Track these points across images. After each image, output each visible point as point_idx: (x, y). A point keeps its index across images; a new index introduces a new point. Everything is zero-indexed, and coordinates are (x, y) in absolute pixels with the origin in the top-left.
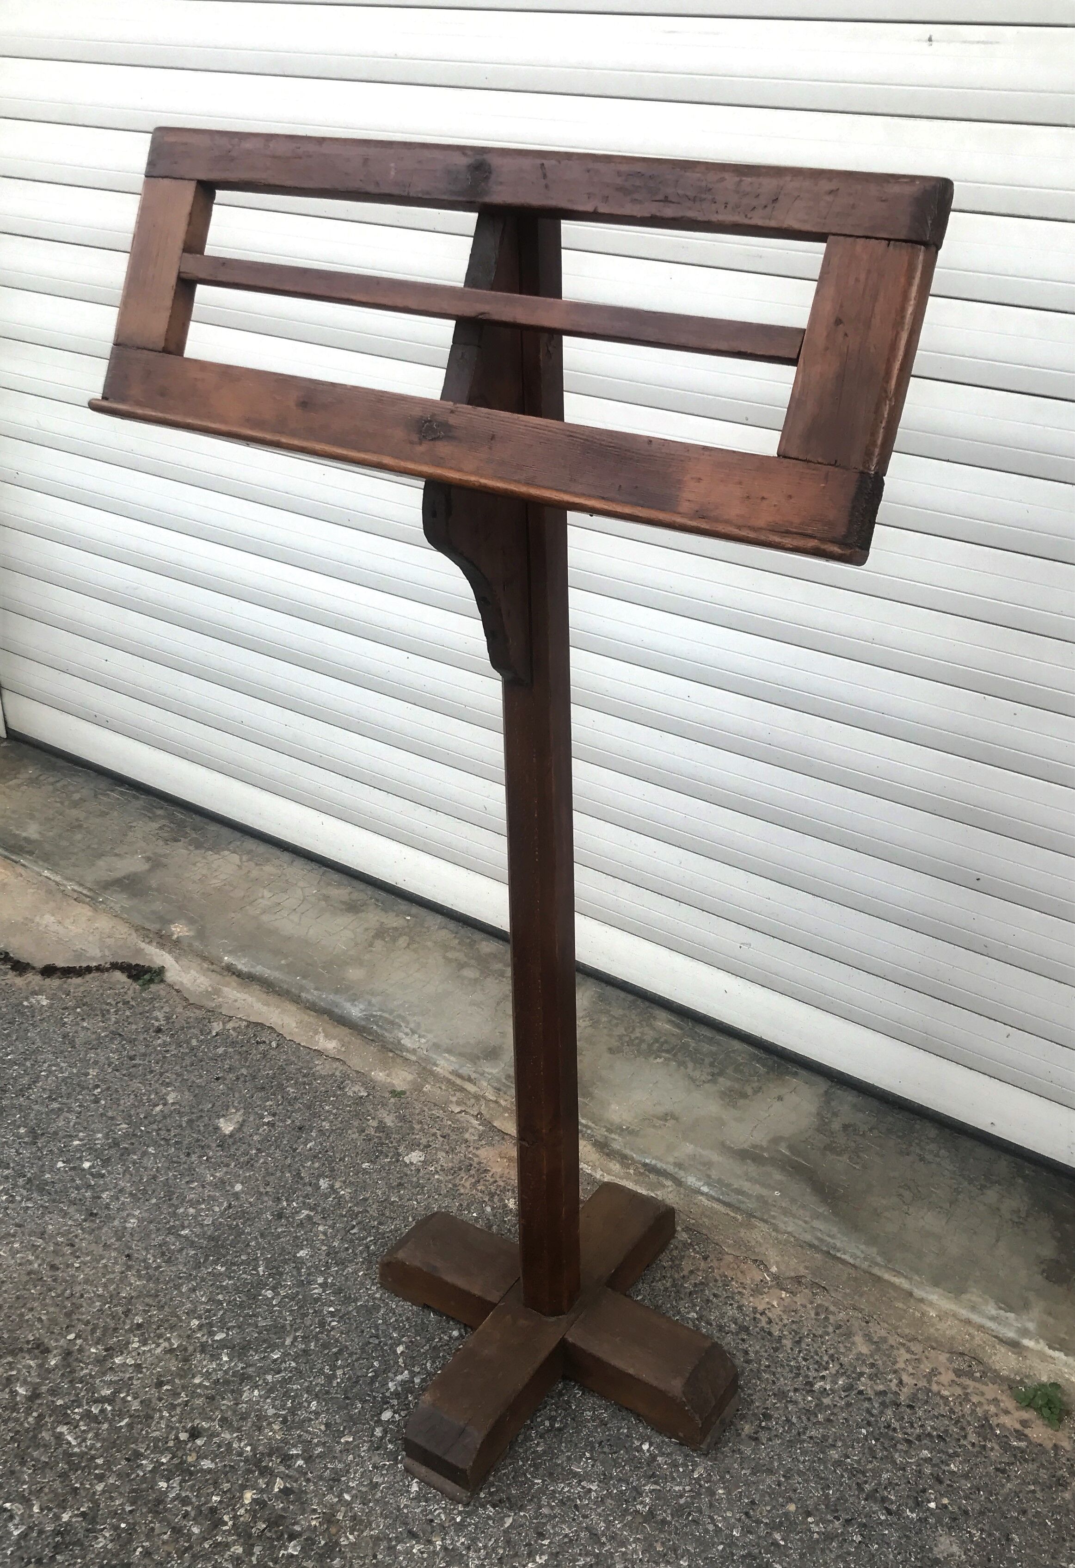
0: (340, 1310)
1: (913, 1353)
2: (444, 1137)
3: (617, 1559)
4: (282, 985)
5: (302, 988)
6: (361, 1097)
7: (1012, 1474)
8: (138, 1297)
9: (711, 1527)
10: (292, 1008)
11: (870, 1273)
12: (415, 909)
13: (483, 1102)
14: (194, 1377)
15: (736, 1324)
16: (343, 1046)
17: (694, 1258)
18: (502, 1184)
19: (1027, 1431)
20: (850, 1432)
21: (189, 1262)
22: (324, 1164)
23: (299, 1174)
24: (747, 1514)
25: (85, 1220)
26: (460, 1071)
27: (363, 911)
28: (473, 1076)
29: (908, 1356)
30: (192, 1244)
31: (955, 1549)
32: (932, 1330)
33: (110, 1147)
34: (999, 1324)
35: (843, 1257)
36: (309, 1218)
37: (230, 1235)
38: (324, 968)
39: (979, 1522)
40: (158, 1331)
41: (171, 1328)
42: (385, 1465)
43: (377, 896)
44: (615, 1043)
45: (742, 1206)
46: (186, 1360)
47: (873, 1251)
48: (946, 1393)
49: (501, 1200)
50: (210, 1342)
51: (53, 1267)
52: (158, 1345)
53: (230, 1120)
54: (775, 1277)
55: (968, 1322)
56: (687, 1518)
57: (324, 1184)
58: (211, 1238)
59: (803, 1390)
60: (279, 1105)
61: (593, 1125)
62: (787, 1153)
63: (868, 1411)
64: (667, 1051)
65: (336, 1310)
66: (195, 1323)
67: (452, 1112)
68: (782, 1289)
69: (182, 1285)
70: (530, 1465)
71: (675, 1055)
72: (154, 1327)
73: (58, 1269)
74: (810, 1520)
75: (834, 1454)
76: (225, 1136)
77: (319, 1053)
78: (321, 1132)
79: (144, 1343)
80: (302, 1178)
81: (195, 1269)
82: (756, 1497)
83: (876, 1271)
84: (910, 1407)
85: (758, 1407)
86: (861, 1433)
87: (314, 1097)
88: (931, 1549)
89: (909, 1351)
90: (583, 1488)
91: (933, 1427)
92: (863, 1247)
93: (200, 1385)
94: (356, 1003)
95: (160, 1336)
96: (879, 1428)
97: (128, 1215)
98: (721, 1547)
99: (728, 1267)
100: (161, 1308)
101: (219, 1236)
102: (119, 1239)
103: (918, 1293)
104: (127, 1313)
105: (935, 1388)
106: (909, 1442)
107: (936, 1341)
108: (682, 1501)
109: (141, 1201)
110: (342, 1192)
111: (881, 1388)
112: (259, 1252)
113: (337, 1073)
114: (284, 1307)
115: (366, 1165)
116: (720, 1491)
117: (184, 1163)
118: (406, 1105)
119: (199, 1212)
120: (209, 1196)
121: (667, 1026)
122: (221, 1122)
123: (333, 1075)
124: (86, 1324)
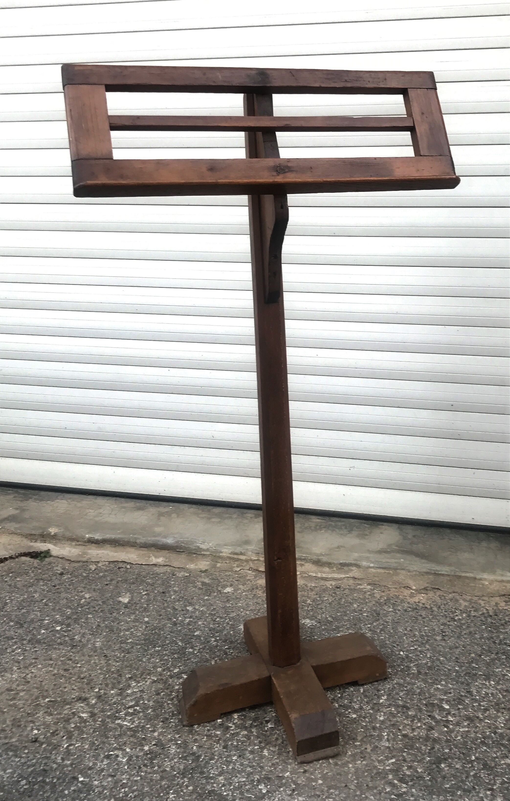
2: (237, 580)
4: (125, 541)
5: (136, 539)
6: (187, 576)
8: (122, 669)
9: (446, 670)
11: (456, 576)
12: (172, 504)
13: (251, 562)
15: (410, 608)
16: (166, 559)
17: (379, 593)
20: (479, 628)
21: (140, 650)
22: (185, 602)
23: (174, 608)
25: (71, 649)
26: (235, 552)
27: (146, 509)
28: (243, 552)
29: (484, 602)
30: (137, 644)
32: (489, 590)
33: (67, 619)
35: (442, 573)
40: (142, 677)
41: (149, 674)
43: (149, 502)
45: (392, 567)
46: (165, 682)
47: (453, 567)
50: (173, 674)
51: (66, 670)
52: (146, 681)
53: (125, 597)
54: (416, 590)
56: (435, 670)
57: (190, 608)
58: (145, 640)
59: (452, 621)
60: (147, 587)
62: (397, 548)
63: (481, 620)
64: (324, 528)
65: (229, 647)
67: (236, 571)
68: (422, 593)
69: (142, 659)
71: (328, 528)
72: (139, 676)
73: (69, 670)
74: (482, 657)
76: (126, 603)
77: (155, 565)
78: (175, 592)
79: (138, 682)
80: (177, 609)
81: (144, 652)
82: (457, 656)
83: (458, 574)
84: (496, 615)
85: (438, 630)
86: (483, 627)
87: (163, 581)
92: (448, 568)
94: (167, 538)
95: (145, 678)
96: (489, 624)
97: (94, 642)
98: (455, 674)
99: (395, 592)
100: (137, 669)
101: (149, 638)
102: (95, 652)
104: (120, 675)
107: (493, 593)
108: (429, 665)
109: (98, 635)
110: (202, 609)
112: (174, 638)
113: (169, 570)
114: (201, 653)
115: (206, 598)
116: (442, 658)
117: (111, 617)
118: (212, 574)
119: (132, 632)
120: (133, 626)
121: (318, 520)
122: (121, 599)
123: (167, 572)
124: (101, 684)
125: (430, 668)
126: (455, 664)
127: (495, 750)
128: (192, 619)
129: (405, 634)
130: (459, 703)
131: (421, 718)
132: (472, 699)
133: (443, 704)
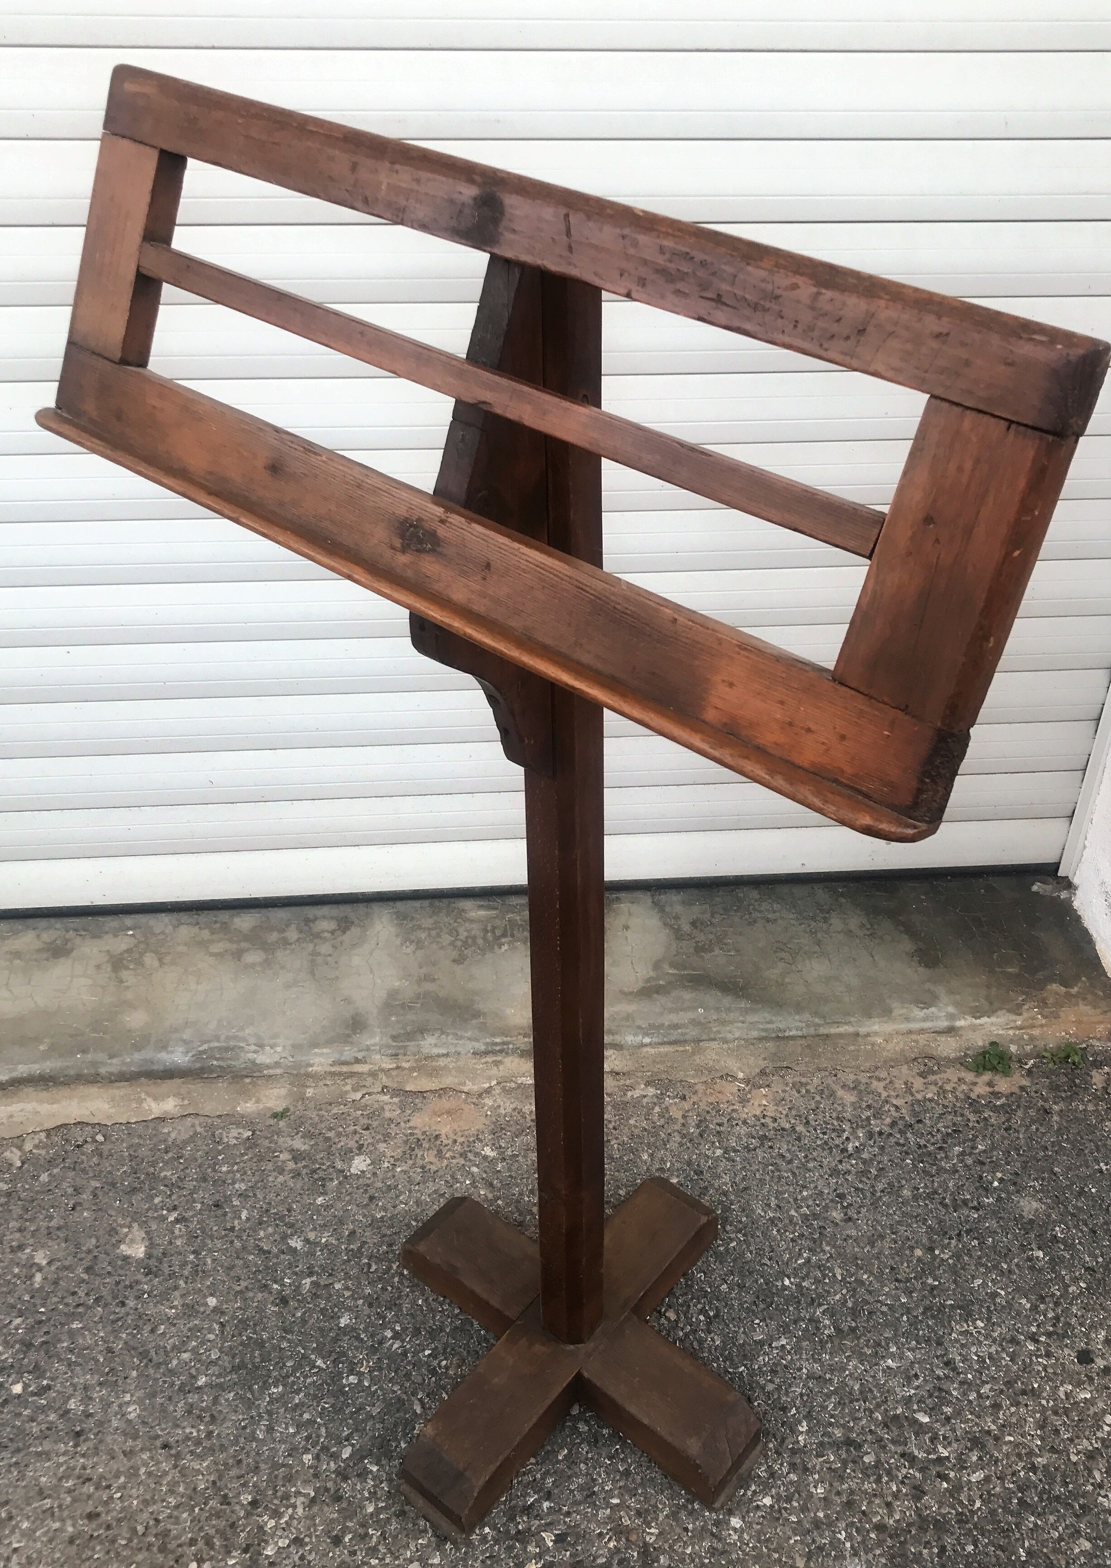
0: (436, 1347)
1: (885, 1079)
2: (367, 1129)
3: (851, 1383)
4: (66, 1073)
5: (94, 1064)
6: (248, 1138)
7: (1015, 1126)
8: (220, 1478)
9: (885, 1309)
10: (93, 1090)
11: (818, 1036)
12: (129, 920)
13: (381, 1075)
14: (363, 1507)
15: (754, 1137)
16: (183, 1099)
17: (676, 1103)
18: (462, 1139)
19: (996, 1089)
20: (902, 1168)
21: (236, 1406)
22: (277, 1225)
23: (261, 1250)
24: (897, 1280)
25: (76, 1446)
26: (343, 1059)
27: (72, 950)
28: (360, 1056)
29: (882, 1084)
30: (221, 1387)
31: (1035, 1205)
32: (885, 1054)
33: (25, 1353)
34: (932, 1021)
35: (791, 1034)
36: (315, 1284)
37: (253, 1351)
38: (94, 1030)
39: (1030, 1175)
40: (279, 1494)
41: (289, 1481)
42: (617, 1449)
43: (71, 925)
44: (455, 954)
45: (687, 1037)
46: (338, 1498)
47: (806, 1016)
48: (929, 1096)
49: (477, 1154)
50: (342, 1465)
51: (92, 1516)
52: (294, 1507)
53: (132, 1241)
54: (747, 1081)
55: (910, 1032)
56: (864, 1314)
57: (296, 1243)
58: (235, 1369)
59: (844, 1158)
60: (170, 1196)
61: (509, 1039)
62: (676, 972)
63: (898, 1144)
64: (504, 935)
65: (433, 1350)
66: (307, 1458)
67: (354, 1101)
68: (761, 1087)
69: (253, 1432)
70: (723, 1361)
71: (512, 936)
72: (270, 1492)
73: (98, 1515)
74: (937, 1252)
75: (906, 1193)
76: (143, 1260)
77: (161, 1119)
78: (242, 1195)
79: (276, 1514)
80: (269, 1252)
81: (250, 1408)
82: (891, 1262)
83: (823, 1031)
84: (919, 1121)
85: (828, 1193)
86: (908, 1165)
87: (199, 1167)
88: (1021, 1215)
89: (879, 1079)
90: (777, 1348)
91: (945, 1127)
92: (797, 1017)
93: (378, 1511)
94: (170, 1049)
95: (286, 1497)
96: (916, 1152)
97: (120, 1406)
98: (905, 1318)
99: (706, 1094)
100: (256, 1469)
101: (242, 1361)
102: (135, 1437)
103: (863, 1030)
104: (225, 1500)
105: (919, 1097)
106: (940, 1148)
107: (891, 1060)
108: (850, 1304)
109: (120, 1383)
110: (324, 1240)
111: (888, 1120)
112: (300, 1348)
113: (199, 1129)
114: (379, 1381)
115: (320, 1200)
116: (865, 1277)
117: (128, 1314)
118: (301, 1121)
119: (194, 1351)
120: (190, 1329)
121: (482, 913)
122: (124, 1249)
123: (196, 1134)
124: (193, 1542)
125: (855, 1313)
126: (897, 1288)
127: (1052, 1519)
128: (314, 1278)
129: (772, 1220)
130: (944, 1401)
131: (891, 1468)
132: (962, 1383)
133: (915, 1411)
